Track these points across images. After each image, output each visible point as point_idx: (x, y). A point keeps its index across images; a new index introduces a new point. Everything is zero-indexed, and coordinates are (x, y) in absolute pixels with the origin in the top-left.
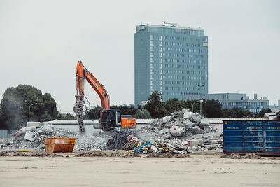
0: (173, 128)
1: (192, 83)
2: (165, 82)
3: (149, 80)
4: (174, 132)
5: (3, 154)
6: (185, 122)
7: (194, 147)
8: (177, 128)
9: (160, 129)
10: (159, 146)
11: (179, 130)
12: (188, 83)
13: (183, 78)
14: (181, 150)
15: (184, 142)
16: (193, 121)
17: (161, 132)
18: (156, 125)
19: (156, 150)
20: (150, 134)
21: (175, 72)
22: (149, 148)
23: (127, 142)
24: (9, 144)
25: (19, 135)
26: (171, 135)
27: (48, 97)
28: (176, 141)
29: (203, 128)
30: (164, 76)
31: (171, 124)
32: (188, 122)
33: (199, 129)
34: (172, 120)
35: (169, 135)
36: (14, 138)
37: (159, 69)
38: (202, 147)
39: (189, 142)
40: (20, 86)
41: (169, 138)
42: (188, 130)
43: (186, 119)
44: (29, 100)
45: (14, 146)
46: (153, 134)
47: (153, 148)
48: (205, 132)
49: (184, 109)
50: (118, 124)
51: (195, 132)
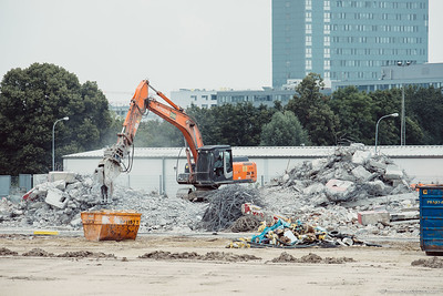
0: (331, 182)
1: (393, 40)
2: (335, 39)
3: (303, 36)
4: (333, 191)
5: (4, 252)
6: (355, 171)
7: (369, 227)
8: (339, 183)
9: (307, 185)
10: (299, 230)
11: (343, 188)
12: (385, 40)
13: (375, 28)
14: (341, 237)
15: (352, 215)
16: (372, 170)
17: (308, 190)
18: (299, 176)
19: (293, 239)
20: (287, 193)
21: (357, 16)
22: (281, 235)
23: (241, 214)
24: (13, 216)
25: (33, 196)
26: (328, 197)
27: (90, 89)
28: (337, 210)
29: (391, 184)
30: (333, 26)
31: (328, 174)
32: (360, 172)
33: (383, 186)
34: (329, 166)
35: (323, 199)
36: (23, 204)
37: (323, 12)
38: (385, 226)
39: (360, 216)
40: (35, 66)
41: (324, 205)
42: (360, 186)
43: (356, 165)
44: (52, 95)
45: (24, 220)
46: (293, 194)
47: (289, 234)
48: (395, 191)
49: (354, 145)
50: (227, 175)
51: (375, 193)
